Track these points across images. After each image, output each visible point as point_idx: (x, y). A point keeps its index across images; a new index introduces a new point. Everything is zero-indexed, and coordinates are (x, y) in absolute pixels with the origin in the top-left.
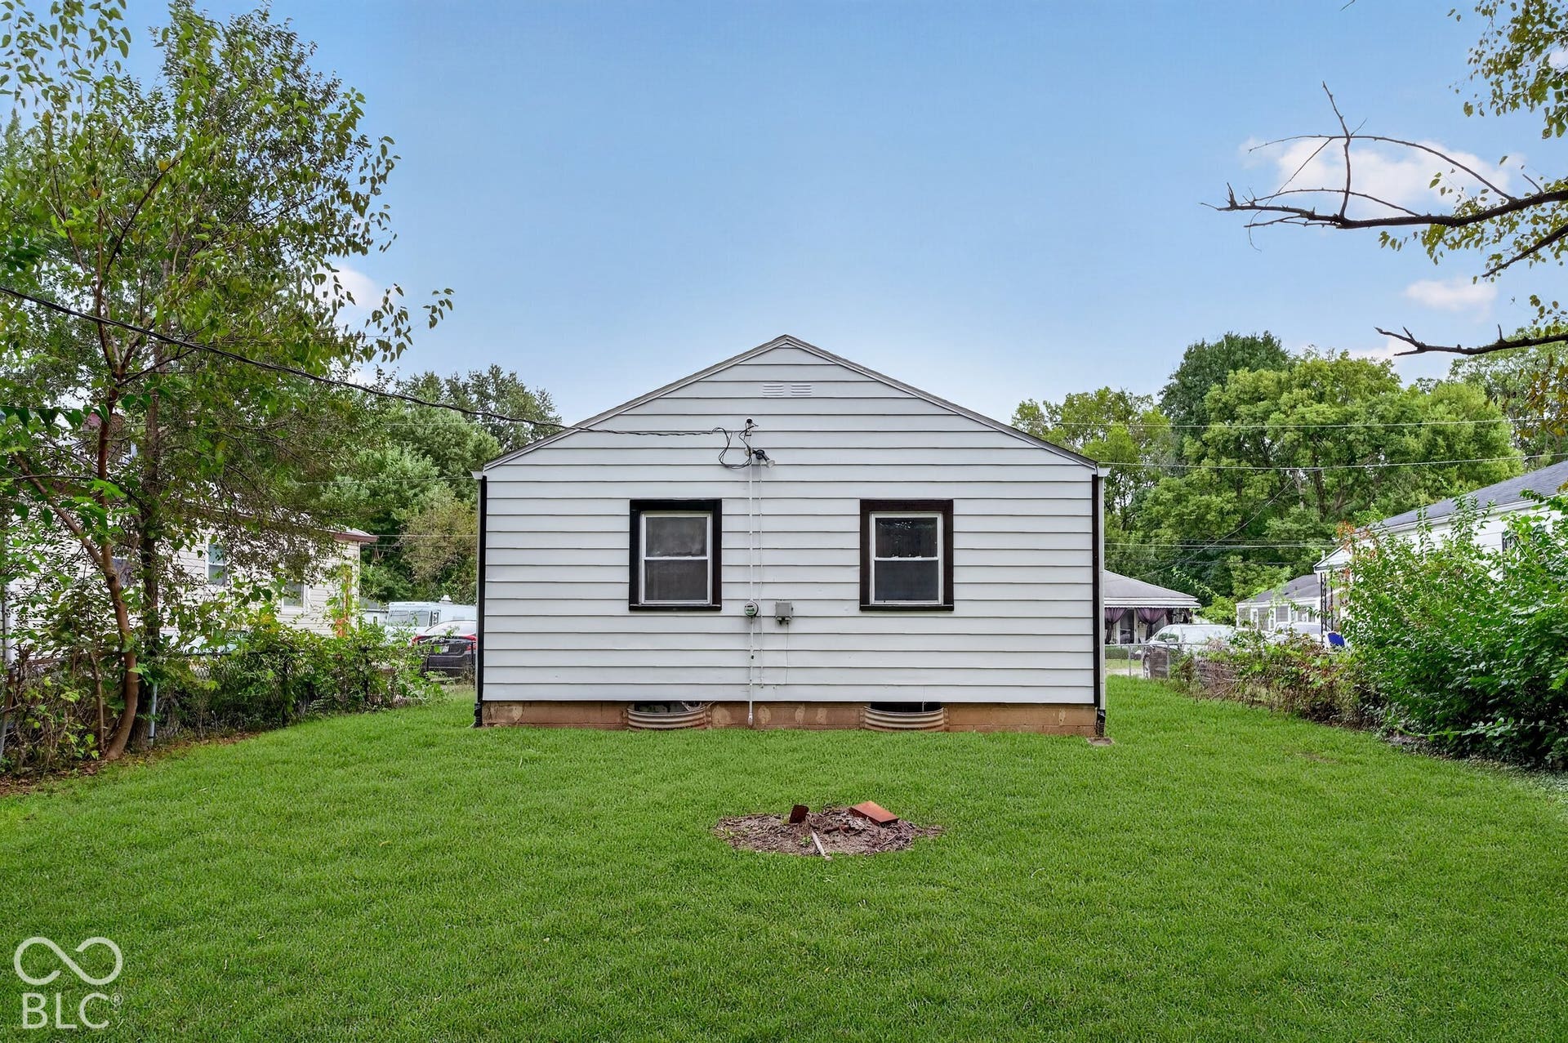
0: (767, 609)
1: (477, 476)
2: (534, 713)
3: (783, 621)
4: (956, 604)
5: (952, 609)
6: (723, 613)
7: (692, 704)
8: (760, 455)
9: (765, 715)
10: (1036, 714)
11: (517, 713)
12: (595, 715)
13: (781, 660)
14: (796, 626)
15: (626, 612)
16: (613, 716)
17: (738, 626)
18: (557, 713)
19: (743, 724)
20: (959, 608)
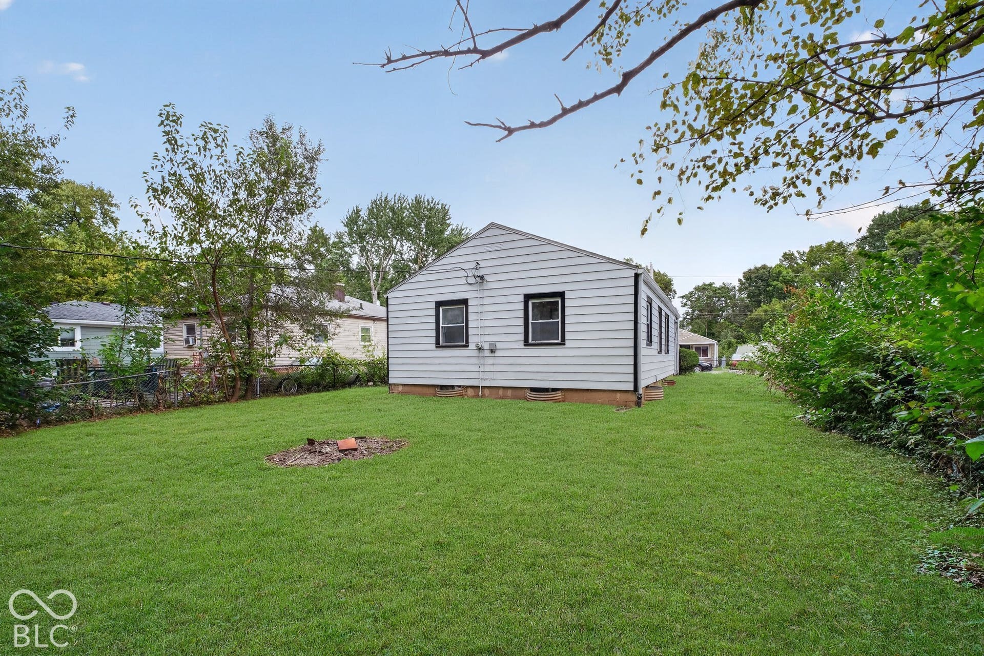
0: (486, 346)
1: (385, 296)
2: (406, 388)
3: (492, 351)
4: (567, 342)
5: (564, 344)
6: (469, 348)
7: (459, 386)
8: (482, 277)
9: (487, 392)
10: (605, 394)
11: (400, 388)
12: (425, 390)
13: (492, 368)
14: (498, 354)
15: (435, 348)
16: (431, 390)
17: (475, 353)
18: (413, 389)
19: (477, 396)
20: (568, 344)
